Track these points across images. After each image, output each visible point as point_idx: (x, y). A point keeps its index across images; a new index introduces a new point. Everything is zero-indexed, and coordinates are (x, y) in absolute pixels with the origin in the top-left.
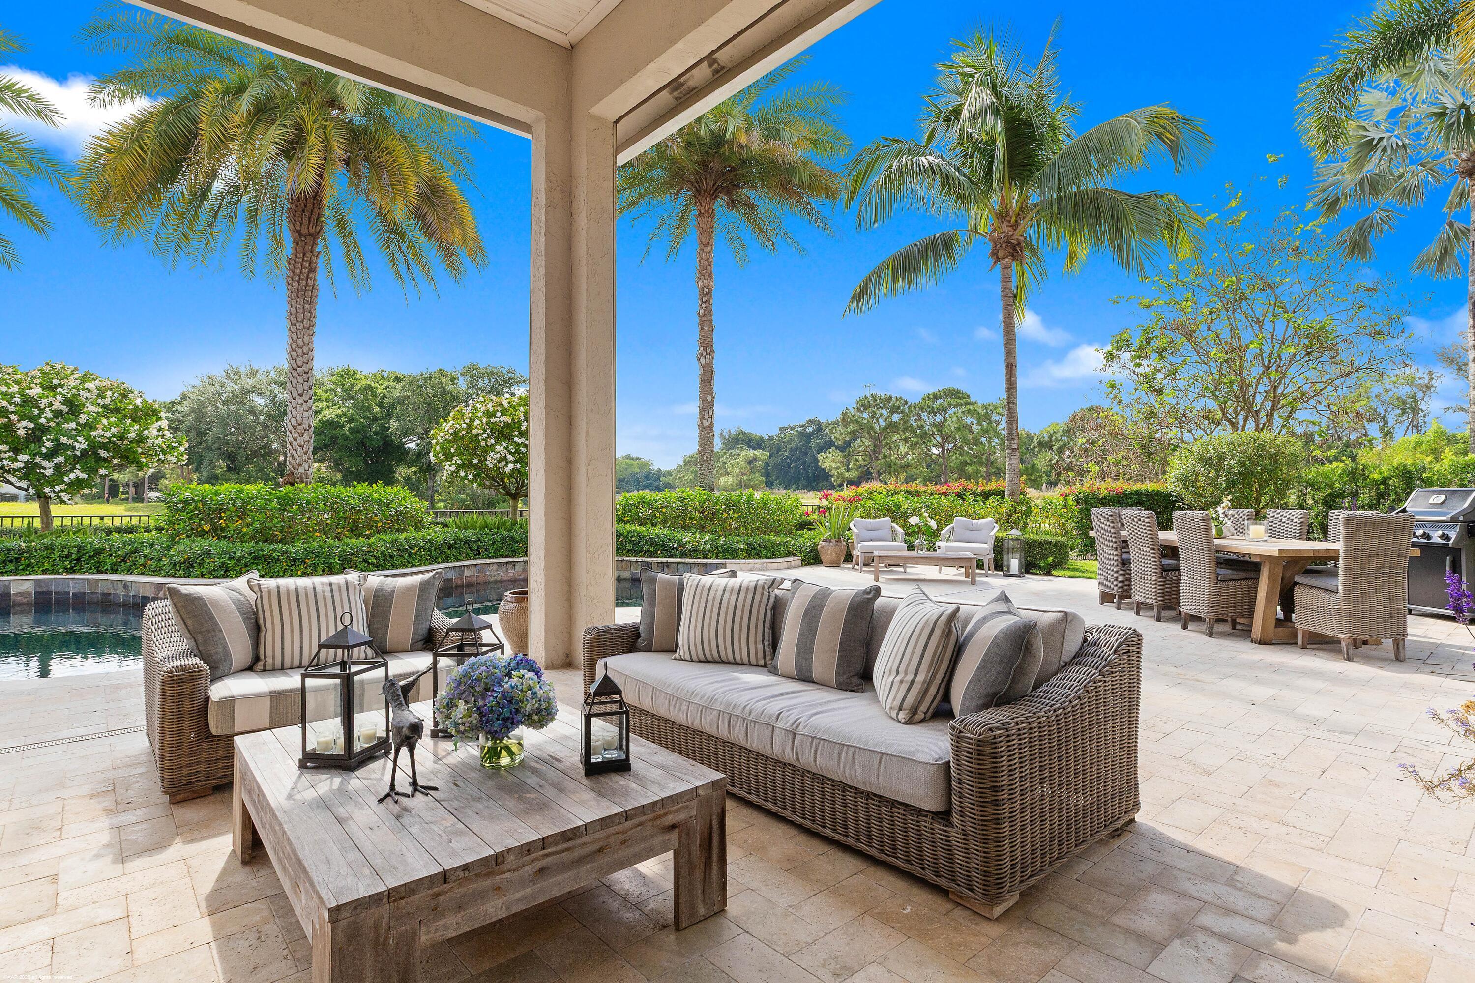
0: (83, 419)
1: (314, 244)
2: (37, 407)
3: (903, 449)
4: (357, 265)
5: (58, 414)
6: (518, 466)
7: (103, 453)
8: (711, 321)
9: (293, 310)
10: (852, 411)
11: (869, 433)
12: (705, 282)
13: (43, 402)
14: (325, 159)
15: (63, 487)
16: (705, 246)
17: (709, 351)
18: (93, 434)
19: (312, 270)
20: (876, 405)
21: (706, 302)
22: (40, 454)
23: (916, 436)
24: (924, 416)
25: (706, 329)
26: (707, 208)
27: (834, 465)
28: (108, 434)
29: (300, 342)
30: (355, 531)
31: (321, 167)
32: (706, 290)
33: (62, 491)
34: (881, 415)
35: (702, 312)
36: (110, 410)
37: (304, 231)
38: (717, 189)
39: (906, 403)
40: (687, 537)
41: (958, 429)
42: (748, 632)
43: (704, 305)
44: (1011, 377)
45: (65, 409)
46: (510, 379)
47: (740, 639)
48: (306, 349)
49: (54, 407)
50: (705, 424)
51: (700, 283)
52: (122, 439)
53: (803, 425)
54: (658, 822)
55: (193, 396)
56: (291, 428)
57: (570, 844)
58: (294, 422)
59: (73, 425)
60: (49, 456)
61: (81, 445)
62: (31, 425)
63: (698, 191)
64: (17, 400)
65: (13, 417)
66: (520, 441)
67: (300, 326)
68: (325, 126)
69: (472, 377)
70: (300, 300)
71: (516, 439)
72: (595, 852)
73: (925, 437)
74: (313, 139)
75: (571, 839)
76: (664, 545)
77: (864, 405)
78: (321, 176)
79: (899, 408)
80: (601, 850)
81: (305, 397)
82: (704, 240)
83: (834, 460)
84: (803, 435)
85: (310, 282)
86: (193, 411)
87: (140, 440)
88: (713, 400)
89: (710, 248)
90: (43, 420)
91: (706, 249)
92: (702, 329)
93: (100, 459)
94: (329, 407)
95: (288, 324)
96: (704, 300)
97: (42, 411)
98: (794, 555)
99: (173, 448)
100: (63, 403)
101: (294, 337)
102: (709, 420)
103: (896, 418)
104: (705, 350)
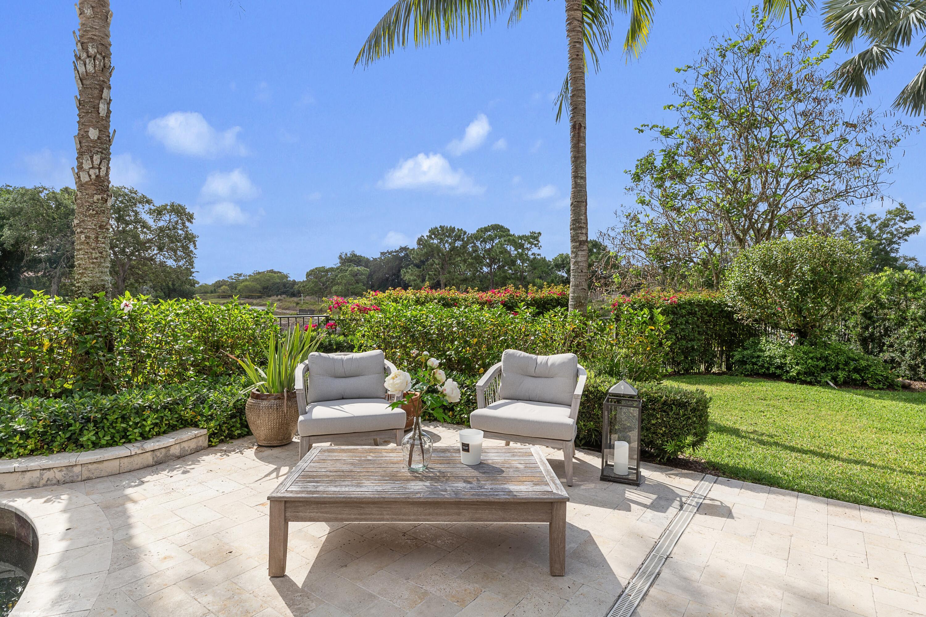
3: (463, 267)
10: (426, 238)
11: (439, 255)
20: (443, 234)
23: (472, 258)
24: (478, 244)
27: (412, 278)
34: (447, 241)
39: (465, 233)
41: (501, 253)
44: (579, 141)
53: (397, 251)
73: (479, 260)
77: (434, 232)
79: (460, 236)
83: (411, 275)
84: (396, 258)
103: (458, 244)
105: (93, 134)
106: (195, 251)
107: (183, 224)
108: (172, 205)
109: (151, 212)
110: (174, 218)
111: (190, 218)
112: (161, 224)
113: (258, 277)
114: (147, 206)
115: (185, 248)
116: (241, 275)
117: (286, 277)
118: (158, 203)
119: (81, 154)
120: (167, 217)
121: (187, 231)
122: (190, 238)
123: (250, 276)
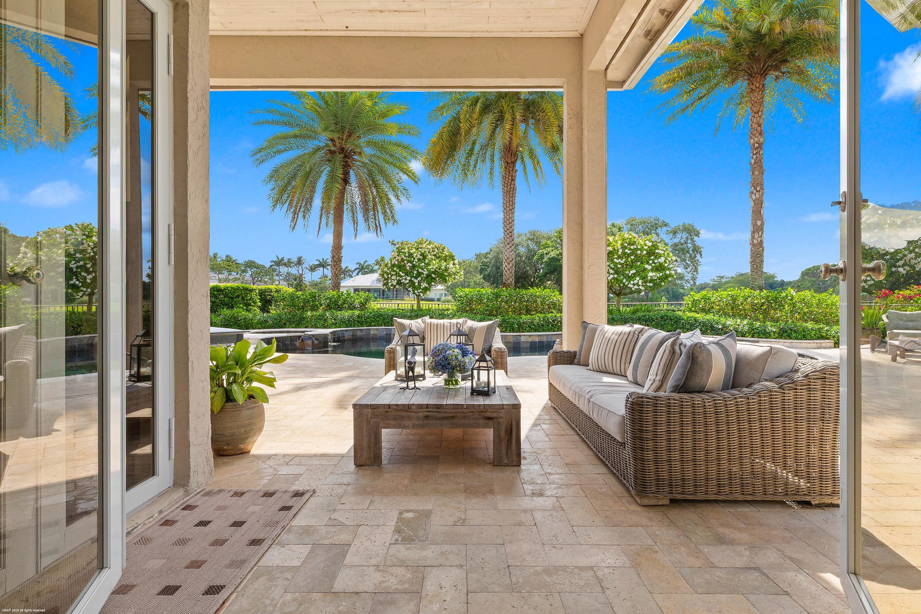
0: (427, 261)
1: (514, 166)
2: (413, 257)
4: (539, 172)
5: (419, 260)
6: (616, 276)
7: (433, 276)
8: (761, 167)
9: (505, 202)
12: (756, 139)
13: (415, 255)
14: (513, 125)
15: (421, 290)
16: (757, 112)
17: (758, 189)
18: (430, 267)
19: (513, 180)
21: (756, 154)
22: (413, 276)
25: (757, 173)
26: (757, 85)
28: (434, 267)
29: (508, 217)
30: (528, 312)
31: (511, 129)
32: (757, 145)
33: (421, 292)
35: (753, 161)
36: (437, 257)
37: (509, 161)
38: (766, 69)
40: (730, 322)
42: (621, 357)
43: (755, 157)
45: (421, 257)
46: (656, 224)
47: (616, 360)
48: (510, 221)
49: (418, 257)
50: (755, 242)
51: (752, 141)
52: (440, 269)
54: (482, 414)
55: (494, 250)
56: (504, 260)
57: (439, 410)
58: (506, 258)
59: (423, 264)
60: (416, 278)
61: (426, 272)
62: (411, 265)
63: (750, 75)
64: (407, 255)
65: (405, 262)
66: (617, 261)
67: (508, 209)
68: (513, 106)
69: (632, 225)
70: (508, 196)
71: (615, 260)
72: (450, 417)
74: (508, 116)
75: (439, 408)
76: (712, 327)
78: (511, 134)
80: (453, 417)
81: (510, 245)
82: (754, 109)
85: (512, 186)
86: (494, 257)
87: (446, 269)
88: (762, 224)
89: (760, 113)
90: (414, 263)
91: (756, 115)
92: (753, 174)
93: (432, 278)
94: (553, 250)
95: (502, 208)
96: (755, 152)
97: (414, 259)
98: (828, 339)
99: (458, 273)
100: (421, 255)
101: (506, 215)
102: (759, 239)
104: (755, 189)
105: (759, 223)
106: (700, 260)
107: (692, 239)
108: (684, 225)
109: (668, 232)
110: (685, 235)
111: (697, 235)
112: (676, 240)
113: (741, 278)
114: (665, 229)
115: (692, 258)
116: (723, 277)
117: (773, 277)
118: (673, 225)
119: (753, 232)
120: (679, 236)
121: (695, 245)
122: (697, 250)
123: (732, 277)
